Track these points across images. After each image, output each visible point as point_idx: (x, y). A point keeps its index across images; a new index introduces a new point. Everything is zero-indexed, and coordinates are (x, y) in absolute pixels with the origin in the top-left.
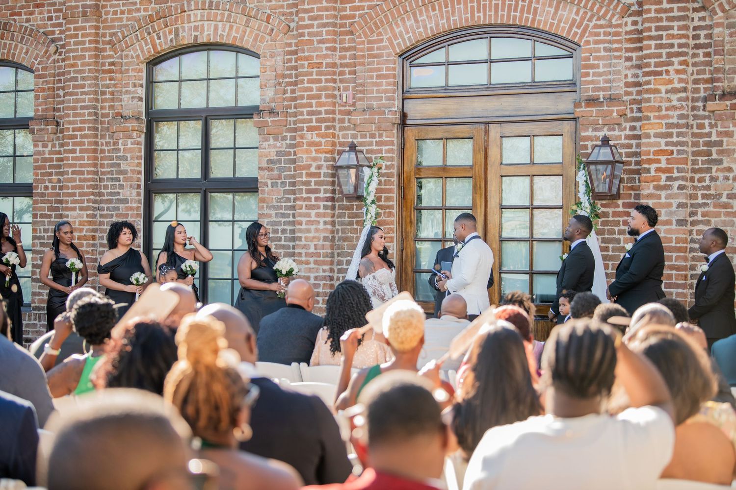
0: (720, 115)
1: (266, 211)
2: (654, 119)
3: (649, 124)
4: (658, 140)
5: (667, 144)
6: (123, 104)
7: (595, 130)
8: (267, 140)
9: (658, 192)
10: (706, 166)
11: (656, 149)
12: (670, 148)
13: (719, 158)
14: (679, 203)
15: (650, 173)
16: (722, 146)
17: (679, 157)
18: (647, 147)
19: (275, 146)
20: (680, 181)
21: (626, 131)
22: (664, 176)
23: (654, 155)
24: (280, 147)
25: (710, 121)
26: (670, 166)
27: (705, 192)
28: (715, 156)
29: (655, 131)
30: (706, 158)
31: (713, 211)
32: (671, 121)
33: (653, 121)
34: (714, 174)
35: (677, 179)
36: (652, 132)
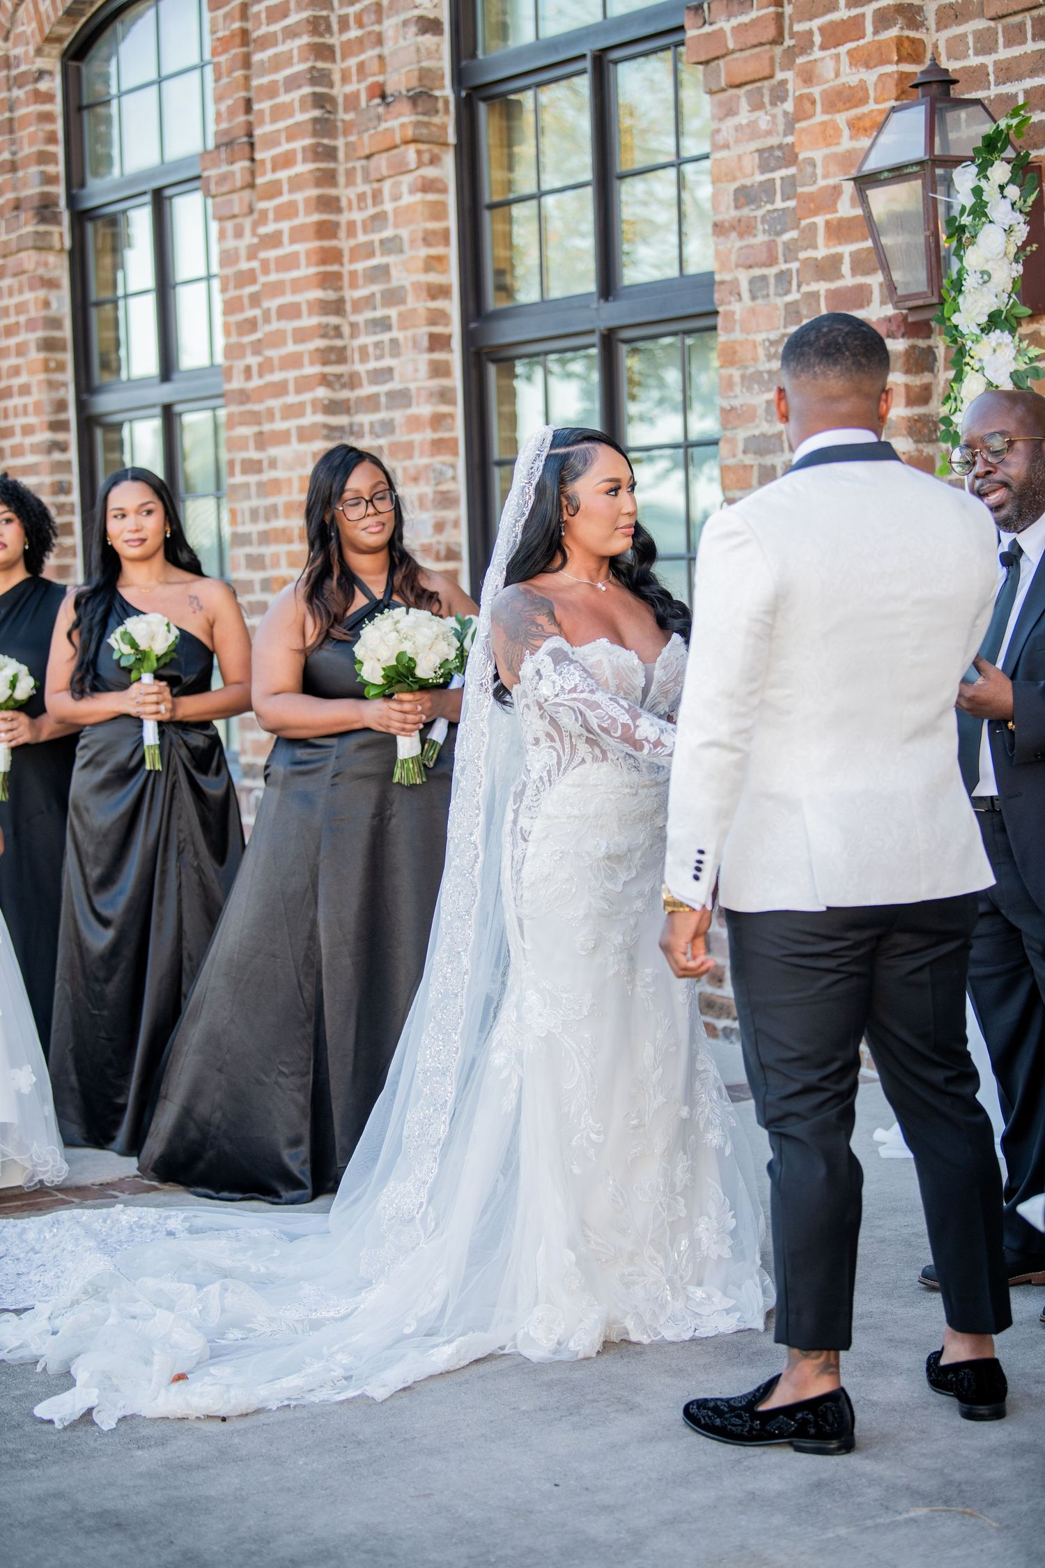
1: (741, 398)
6: (387, 50)
8: (731, 112)
19: (752, 131)
24: (769, 133)
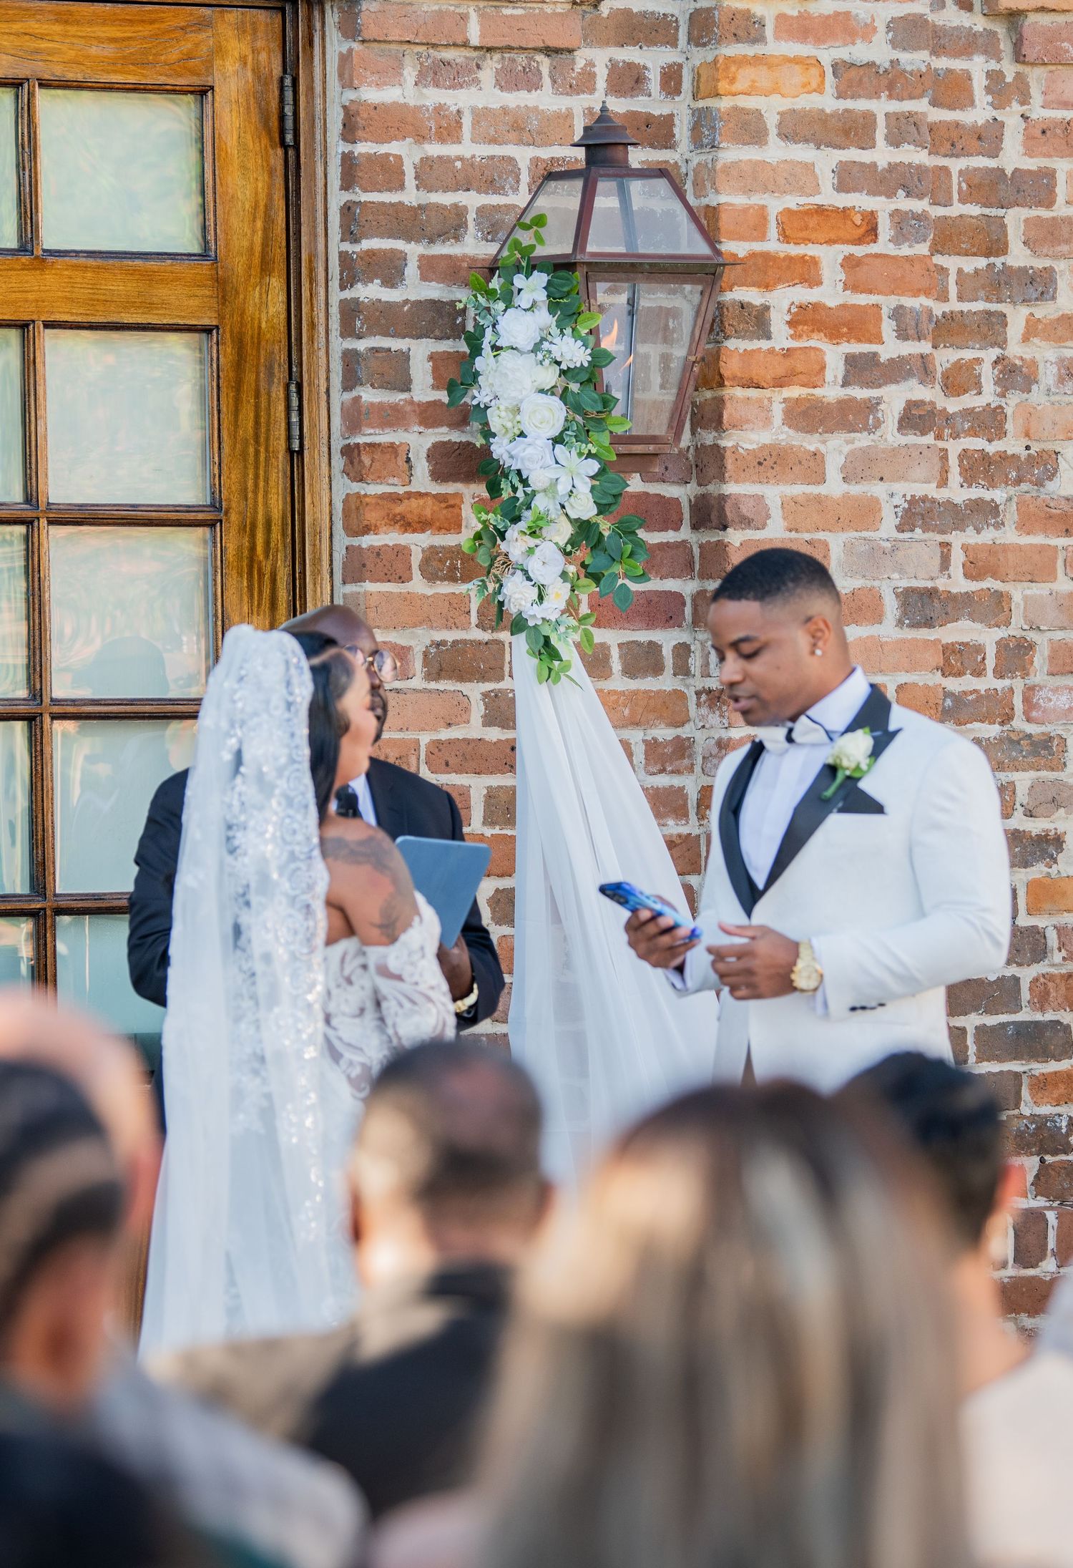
0: (1052, 36)
2: (777, 37)
3: (758, 60)
4: (803, 153)
5: (847, 178)
7: (434, 74)
9: (811, 443)
10: (980, 306)
11: (793, 202)
12: (861, 201)
13: (1039, 264)
14: (913, 502)
15: (768, 337)
16: (1049, 203)
17: (905, 250)
18: (749, 191)
20: (913, 382)
21: (592, 90)
22: (834, 356)
23: (785, 237)
25: (993, 65)
26: (862, 299)
27: (977, 443)
28: (1018, 256)
29: (784, 104)
30: (981, 262)
31: (1020, 548)
32: (860, 52)
33: (776, 47)
34: (1015, 350)
35: (896, 371)
36: (772, 108)
